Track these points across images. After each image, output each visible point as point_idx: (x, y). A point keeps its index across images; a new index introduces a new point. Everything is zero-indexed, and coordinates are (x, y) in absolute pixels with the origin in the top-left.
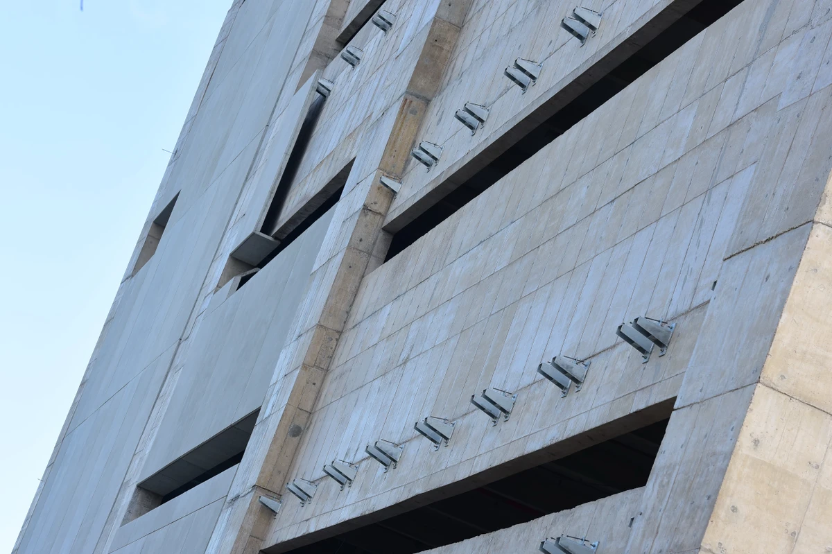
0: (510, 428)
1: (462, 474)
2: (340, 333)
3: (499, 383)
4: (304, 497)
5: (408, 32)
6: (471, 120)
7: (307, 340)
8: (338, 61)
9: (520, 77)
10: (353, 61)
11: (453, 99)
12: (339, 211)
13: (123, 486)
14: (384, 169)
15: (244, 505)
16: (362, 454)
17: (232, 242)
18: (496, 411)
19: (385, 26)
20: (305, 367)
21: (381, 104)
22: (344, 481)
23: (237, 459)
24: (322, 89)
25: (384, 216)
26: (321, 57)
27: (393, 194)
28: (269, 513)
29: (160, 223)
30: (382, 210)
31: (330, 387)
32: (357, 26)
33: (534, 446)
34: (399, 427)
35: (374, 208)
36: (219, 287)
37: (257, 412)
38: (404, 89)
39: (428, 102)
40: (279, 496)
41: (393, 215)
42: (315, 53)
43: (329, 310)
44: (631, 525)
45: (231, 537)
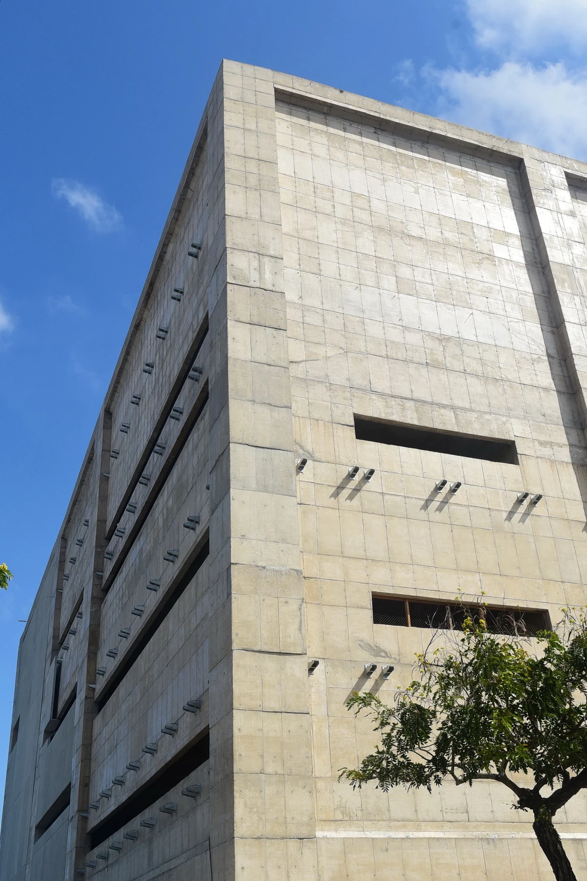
0: (159, 755)
1: (148, 778)
2: (91, 744)
3: (150, 741)
4: (96, 808)
5: (82, 633)
6: (112, 654)
7: (80, 751)
8: (62, 651)
9: (124, 635)
10: (67, 649)
11: (104, 650)
12: (78, 701)
13: (30, 829)
14: (88, 682)
15: (76, 819)
16: (111, 784)
17: (43, 727)
18: (152, 751)
19: (74, 633)
20: (82, 761)
21: (80, 660)
22: (108, 796)
23: (68, 803)
24: (59, 662)
25: (93, 698)
26: (55, 651)
27: (94, 689)
28: (85, 819)
29: (15, 730)
30: (92, 696)
31: (93, 765)
32: (64, 636)
33: (169, 758)
34: (121, 769)
35: (89, 696)
36: (43, 744)
37: (70, 783)
38: (87, 652)
39: (96, 654)
40: (87, 811)
41: (96, 696)
42: (53, 650)
43: (84, 737)
44: (209, 774)
45: (75, 834)
